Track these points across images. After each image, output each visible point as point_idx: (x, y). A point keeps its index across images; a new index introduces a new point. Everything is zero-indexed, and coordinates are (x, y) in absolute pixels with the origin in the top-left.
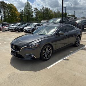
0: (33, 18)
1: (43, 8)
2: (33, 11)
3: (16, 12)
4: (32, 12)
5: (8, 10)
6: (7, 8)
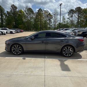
5: (82, 15)
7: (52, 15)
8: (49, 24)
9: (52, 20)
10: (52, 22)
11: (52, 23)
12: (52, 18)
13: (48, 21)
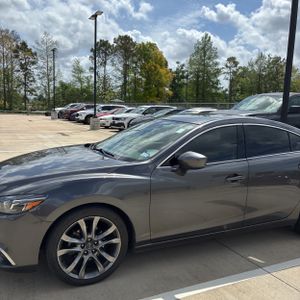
0: (220, 91)
1: (261, 57)
2: (220, 67)
3: (162, 71)
4: (218, 72)
5: (136, 63)
6: (134, 55)
7: (33, 51)
8: (25, 84)
9: (36, 72)
10: (36, 78)
11: (34, 81)
12: (33, 63)
13: (16, 74)
